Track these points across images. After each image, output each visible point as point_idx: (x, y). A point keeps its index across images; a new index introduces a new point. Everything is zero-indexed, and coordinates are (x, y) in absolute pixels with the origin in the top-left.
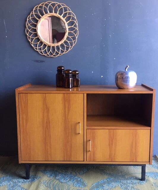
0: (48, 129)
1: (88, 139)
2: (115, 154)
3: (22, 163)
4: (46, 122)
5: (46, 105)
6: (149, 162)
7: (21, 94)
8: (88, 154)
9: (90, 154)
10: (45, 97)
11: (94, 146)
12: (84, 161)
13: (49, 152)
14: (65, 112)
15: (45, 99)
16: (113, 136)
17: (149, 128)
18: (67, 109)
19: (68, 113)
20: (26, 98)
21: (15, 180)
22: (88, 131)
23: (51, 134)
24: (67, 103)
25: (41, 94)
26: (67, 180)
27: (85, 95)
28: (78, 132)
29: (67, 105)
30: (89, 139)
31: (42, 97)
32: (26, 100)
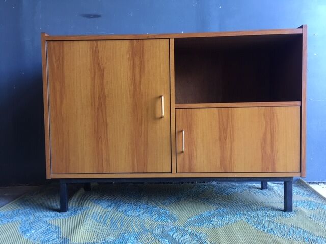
0: (102, 110)
1: (179, 129)
2: (231, 157)
3: (52, 179)
4: (99, 96)
5: (99, 64)
6: (300, 172)
7: (52, 42)
8: (180, 158)
9: (184, 159)
10: (97, 47)
11: (190, 142)
12: (171, 173)
13: (104, 156)
14: (134, 75)
15: (95, 52)
16: (227, 121)
17: (298, 103)
18: (137, 70)
19: (140, 77)
20: (61, 51)
21: (40, 214)
22: (177, 114)
23: (108, 121)
24: (137, 57)
25: (89, 42)
26: (139, 212)
27: (172, 41)
28: (159, 115)
29: (137, 63)
30: (181, 129)
31: (90, 48)
32: (60, 54)
